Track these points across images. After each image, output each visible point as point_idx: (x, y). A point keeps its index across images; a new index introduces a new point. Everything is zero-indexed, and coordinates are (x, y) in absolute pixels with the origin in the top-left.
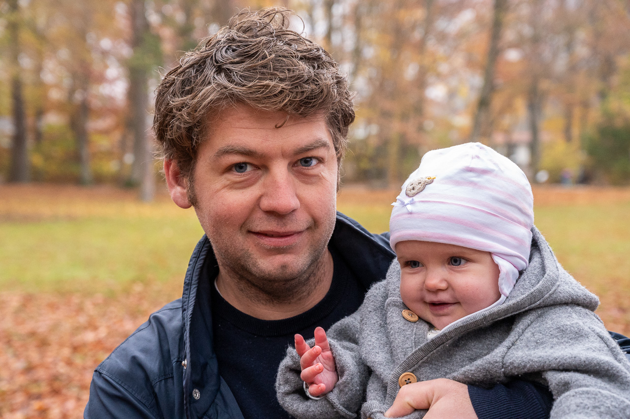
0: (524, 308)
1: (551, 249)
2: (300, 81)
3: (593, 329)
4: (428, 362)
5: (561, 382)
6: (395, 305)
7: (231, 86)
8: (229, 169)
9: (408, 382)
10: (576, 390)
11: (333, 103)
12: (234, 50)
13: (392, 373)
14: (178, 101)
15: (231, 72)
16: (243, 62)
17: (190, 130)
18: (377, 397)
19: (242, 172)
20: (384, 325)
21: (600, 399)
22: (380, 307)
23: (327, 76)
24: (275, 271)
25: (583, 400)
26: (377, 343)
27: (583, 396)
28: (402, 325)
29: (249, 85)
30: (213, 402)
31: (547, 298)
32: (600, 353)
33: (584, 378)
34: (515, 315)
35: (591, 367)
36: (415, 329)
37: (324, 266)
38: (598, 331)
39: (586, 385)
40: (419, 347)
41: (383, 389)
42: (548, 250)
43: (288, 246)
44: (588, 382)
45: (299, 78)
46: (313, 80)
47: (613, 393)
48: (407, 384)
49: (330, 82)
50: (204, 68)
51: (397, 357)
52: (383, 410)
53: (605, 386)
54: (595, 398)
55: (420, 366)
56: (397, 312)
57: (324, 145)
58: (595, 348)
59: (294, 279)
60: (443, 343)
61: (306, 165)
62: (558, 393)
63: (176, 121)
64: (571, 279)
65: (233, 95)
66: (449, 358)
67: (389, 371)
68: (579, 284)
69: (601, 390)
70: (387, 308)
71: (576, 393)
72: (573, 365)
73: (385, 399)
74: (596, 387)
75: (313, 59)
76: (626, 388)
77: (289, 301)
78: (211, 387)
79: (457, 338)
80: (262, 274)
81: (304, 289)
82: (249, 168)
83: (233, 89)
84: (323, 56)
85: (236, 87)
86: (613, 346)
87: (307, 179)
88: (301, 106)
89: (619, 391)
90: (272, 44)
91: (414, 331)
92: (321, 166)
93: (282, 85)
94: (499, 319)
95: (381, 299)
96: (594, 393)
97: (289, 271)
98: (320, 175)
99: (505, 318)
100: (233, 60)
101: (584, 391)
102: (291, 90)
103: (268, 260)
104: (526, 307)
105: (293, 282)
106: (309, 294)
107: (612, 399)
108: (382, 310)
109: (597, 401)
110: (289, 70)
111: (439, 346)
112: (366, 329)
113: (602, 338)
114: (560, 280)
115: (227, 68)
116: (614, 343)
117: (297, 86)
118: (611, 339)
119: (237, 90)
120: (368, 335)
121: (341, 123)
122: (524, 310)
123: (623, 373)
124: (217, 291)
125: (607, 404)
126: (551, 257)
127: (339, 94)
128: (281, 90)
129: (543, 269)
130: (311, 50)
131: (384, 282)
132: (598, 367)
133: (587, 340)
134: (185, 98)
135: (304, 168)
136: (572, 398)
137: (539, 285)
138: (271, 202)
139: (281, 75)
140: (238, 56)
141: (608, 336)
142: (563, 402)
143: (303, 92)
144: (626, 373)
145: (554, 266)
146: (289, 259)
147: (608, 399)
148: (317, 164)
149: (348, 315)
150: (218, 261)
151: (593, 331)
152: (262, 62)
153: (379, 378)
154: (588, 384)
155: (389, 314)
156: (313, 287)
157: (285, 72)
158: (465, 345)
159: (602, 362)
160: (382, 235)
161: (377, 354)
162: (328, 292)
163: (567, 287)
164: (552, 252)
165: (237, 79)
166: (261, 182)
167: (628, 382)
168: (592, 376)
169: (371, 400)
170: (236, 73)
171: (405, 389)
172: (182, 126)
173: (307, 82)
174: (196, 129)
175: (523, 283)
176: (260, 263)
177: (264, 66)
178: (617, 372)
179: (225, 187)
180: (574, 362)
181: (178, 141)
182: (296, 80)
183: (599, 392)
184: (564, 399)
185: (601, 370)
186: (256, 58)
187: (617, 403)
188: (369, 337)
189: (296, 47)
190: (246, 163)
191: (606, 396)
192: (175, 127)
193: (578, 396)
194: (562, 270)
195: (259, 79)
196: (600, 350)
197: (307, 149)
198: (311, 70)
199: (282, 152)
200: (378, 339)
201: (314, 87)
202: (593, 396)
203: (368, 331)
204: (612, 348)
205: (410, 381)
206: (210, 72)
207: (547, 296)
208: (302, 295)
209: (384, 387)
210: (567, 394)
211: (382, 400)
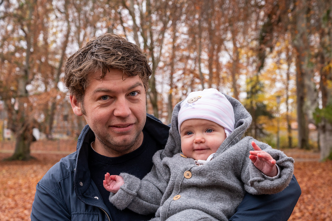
17: (80, 81)
24: (121, 142)
30: (88, 188)
37: (140, 137)
43: (127, 131)
57: (140, 85)
61: (133, 95)
80: (116, 144)
87: (134, 101)
97: (127, 142)
98: (139, 99)
103: (118, 138)
105: (129, 146)
138: (119, 112)
146: (127, 137)
148: (138, 94)
165: (101, 57)
172: (77, 79)
176: (114, 139)
179: (98, 107)
181: (76, 87)
190: (107, 96)
197: (133, 87)
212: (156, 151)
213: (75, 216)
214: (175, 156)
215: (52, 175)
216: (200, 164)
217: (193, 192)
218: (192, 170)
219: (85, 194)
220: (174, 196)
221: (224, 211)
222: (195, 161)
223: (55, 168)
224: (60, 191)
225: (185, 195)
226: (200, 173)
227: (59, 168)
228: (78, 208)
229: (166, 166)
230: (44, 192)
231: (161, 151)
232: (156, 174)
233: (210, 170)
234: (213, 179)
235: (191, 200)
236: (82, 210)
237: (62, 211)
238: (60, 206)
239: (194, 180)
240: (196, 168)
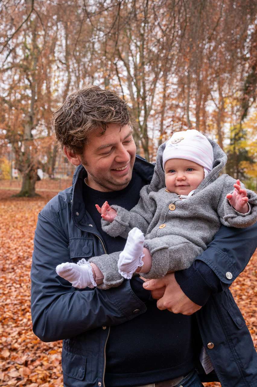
24: (124, 182)
103: (120, 179)
146: (128, 176)
205: (173, 207)
212: (142, 186)
213: (72, 241)
214: (160, 191)
215: (52, 206)
216: (183, 199)
217: (176, 222)
218: (176, 203)
219: (81, 222)
220: (159, 225)
221: (203, 239)
222: (178, 196)
223: (54, 201)
224: (58, 220)
225: (169, 225)
226: (183, 207)
227: (57, 200)
228: (75, 235)
229: (153, 199)
230: (45, 220)
231: (147, 186)
232: (143, 206)
233: (191, 204)
234: (194, 212)
235: (175, 228)
236: (78, 236)
237: (60, 237)
238: (59, 232)
239: (177, 212)
240: (179, 202)
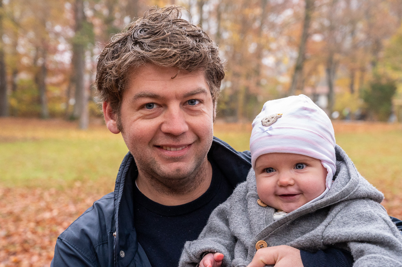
0: (337, 201)
1: (352, 162)
2: (187, 49)
3: (380, 215)
4: (275, 234)
5: (358, 250)
6: (253, 197)
7: (142, 52)
8: (142, 107)
9: (262, 247)
10: (368, 256)
11: (209, 64)
12: (145, 31)
13: (251, 240)
14: (110, 63)
15: (143, 44)
16: (150, 38)
17: (117, 81)
18: (241, 256)
19: (151, 109)
20: (246, 210)
21: (383, 262)
22: (242, 199)
23: (205, 47)
24: (172, 173)
25: (372, 262)
26: (240, 222)
27: (372, 260)
28: (257, 210)
29: (154, 51)
30: (133, 259)
31: (352, 195)
32: (385, 231)
33: (373, 248)
34: (331, 205)
35: (378, 240)
36: (266, 212)
37: (205, 170)
38: (383, 217)
39: (374, 252)
40: (269, 225)
41: (245, 250)
42: (351, 163)
43: (180, 156)
44: (375, 250)
45: (186, 47)
46: (196, 49)
47: (391, 258)
48: (261, 248)
49: (207, 50)
50: (127, 43)
51: (254, 230)
52: (245, 265)
53: (386, 253)
54: (380, 261)
55: (269, 237)
56: (254, 201)
57: (203, 91)
58: (381, 227)
59: (185, 178)
60: (285, 223)
61: (192, 104)
62: (356, 257)
63: (109, 76)
64: (366, 182)
65: (144, 57)
66: (288, 231)
67: (249, 239)
68: (372, 186)
69: (384, 256)
70: (248, 199)
71: (368, 258)
72: (367, 238)
73: (247, 257)
74: (381, 254)
75: (196, 36)
76: (400, 254)
77: (183, 193)
78: (132, 249)
79: (294, 219)
80: (164, 175)
81: (192, 184)
82: (155, 106)
83: (144, 53)
84: (203, 34)
85: (146, 52)
86: (393, 227)
87: (193, 113)
88: (188, 64)
89: (395, 256)
90: (169, 26)
91: (265, 213)
92: (202, 105)
93: (175, 51)
94: (321, 208)
95: (243, 194)
96: (379, 258)
97: (182, 173)
98: (201, 110)
99: (325, 207)
100: (144, 37)
101: (373, 257)
102: (181, 54)
103: (167, 166)
104: (339, 200)
105: (184, 180)
106: (195, 188)
107: (391, 262)
108: (244, 200)
109: (381, 263)
110: (180, 42)
111: (283, 224)
112: (233, 213)
113: (385, 221)
114: (360, 183)
115: (140, 42)
116: (393, 225)
117: (185, 52)
118: (392, 222)
119: (147, 54)
120: (235, 216)
121: (214, 77)
122: (337, 202)
123: (399, 245)
124: (137, 188)
125: (388, 265)
126: (353, 168)
127: (213, 59)
128: (174, 54)
129: (349, 174)
130: (194, 31)
131: (245, 183)
132: (383, 240)
133: (376, 223)
134: (114, 61)
135: (191, 106)
136: (365, 261)
137: (347, 186)
138: (169, 127)
139: (175, 45)
140: (148, 34)
141: (389, 220)
142: (359, 263)
143: (189, 56)
144: (401, 245)
145: (355, 174)
146: (181, 165)
147: (388, 262)
148: (199, 103)
149: (221, 203)
150: (138, 167)
151: (380, 216)
152: (162, 37)
153: (242, 243)
154: (375, 251)
155: (249, 203)
156: (198, 184)
157: (177, 43)
158: (298, 223)
159: (386, 237)
160: (244, 152)
161: (241, 229)
162: (209, 188)
163: (365, 187)
164: (353, 164)
165: (146, 48)
166: (162, 115)
167: (401, 250)
168: (378, 246)
169: (238, 257)
170: (146, 44)
171: (260, 251)
172: (112, 79)
173: (191, 49)
174: (121, 81)
175: (336, 184)
176: (162, 167)
177: (164, 40)
178: (395, 244)
179: (139, 118)
180: (367, 237)
181: (110, 89)
182: (184, 48)
183: (383, 257)
184: (360, 262)
185: (385, 242)
186: (159, 34)
187: (394, 265)
188: (236, 218)
189: (185, 29)
190: (153, 103)
191: (387, 260)
192: (108, 80)
193: (369, 260)
194: (360, 177)
195: (161, 47)
196: (384, 229)
197: (192, 94)
198: (195, 42)
199: (176, 95)
200: (241, 219)
201: (196, 53)
202: (379, 260)
203: (235, 214)
204: (392, 228)
205: (263, 246)
206: (130, 45)
207: (352, 193)
208: (190, 189)
209: (246, 250)
210: (362, 258)
211: (244, 258)
